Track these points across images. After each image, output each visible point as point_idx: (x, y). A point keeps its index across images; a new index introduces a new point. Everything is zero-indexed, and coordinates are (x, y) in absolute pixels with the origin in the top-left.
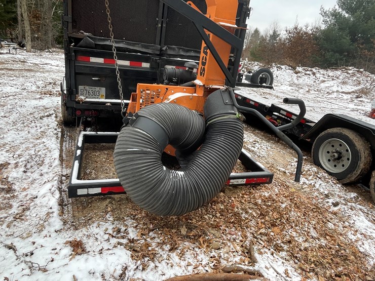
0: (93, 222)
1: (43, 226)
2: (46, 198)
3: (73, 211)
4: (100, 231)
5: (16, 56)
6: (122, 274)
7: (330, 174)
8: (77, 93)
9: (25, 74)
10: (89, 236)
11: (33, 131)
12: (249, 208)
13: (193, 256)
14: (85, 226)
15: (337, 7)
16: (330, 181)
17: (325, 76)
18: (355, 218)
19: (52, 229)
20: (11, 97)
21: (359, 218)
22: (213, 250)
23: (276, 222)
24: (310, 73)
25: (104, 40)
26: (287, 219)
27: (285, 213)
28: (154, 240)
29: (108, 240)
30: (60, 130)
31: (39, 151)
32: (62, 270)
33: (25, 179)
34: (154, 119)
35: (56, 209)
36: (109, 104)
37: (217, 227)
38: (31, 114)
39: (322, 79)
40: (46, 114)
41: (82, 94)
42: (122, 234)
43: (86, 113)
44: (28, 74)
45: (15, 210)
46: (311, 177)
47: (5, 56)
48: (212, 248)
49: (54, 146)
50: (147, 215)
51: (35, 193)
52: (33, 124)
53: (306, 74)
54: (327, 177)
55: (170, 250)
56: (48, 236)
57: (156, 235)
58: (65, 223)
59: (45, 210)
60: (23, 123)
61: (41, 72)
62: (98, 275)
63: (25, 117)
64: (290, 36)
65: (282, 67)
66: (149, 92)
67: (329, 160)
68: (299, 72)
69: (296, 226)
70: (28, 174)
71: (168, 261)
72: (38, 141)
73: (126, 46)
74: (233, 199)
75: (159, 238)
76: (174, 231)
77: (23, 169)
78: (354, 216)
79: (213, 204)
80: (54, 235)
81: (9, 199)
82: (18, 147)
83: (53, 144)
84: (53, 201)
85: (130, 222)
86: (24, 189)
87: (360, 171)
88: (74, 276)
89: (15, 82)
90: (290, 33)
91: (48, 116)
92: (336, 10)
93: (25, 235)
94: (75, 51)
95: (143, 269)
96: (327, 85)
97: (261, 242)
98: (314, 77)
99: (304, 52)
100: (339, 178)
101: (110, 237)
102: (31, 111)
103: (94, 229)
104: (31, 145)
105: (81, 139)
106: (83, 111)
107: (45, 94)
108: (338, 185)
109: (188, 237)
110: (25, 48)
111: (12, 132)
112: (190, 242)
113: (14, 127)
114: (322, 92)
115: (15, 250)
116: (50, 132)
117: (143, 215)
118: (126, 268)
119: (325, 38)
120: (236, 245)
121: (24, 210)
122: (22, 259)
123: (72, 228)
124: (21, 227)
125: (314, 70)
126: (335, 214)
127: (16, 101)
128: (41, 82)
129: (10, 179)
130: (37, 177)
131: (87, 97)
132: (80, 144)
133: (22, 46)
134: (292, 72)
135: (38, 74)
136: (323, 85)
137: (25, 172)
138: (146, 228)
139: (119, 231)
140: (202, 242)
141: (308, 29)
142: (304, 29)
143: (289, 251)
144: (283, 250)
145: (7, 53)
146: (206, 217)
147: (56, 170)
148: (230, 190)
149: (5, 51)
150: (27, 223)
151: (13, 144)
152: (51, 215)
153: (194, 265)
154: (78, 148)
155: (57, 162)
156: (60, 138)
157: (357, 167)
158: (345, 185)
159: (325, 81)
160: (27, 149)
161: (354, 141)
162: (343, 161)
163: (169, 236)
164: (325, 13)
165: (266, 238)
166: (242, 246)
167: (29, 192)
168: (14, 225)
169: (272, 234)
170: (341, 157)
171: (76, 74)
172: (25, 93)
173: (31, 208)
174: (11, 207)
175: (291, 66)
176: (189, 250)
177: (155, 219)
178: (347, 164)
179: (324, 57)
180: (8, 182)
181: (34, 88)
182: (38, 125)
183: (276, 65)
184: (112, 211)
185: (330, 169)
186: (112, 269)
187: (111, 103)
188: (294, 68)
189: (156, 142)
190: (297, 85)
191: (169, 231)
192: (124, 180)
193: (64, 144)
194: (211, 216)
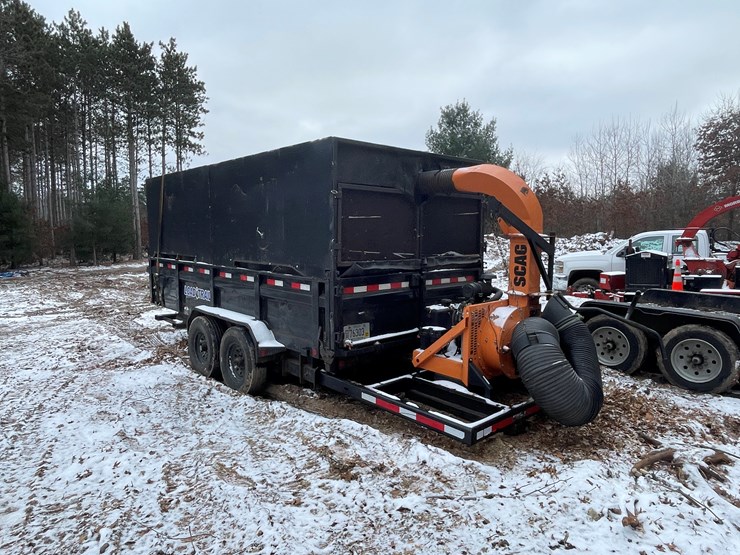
8: (344, 336)
25: (370, 264)
36: (377, 343)
41: (346, 338)
67: (602, 354)
131: (353, 340)
144: (667, 430)
157: (639, 351)
162: (619, 349)
170: (616, 346)
171: (343, 311)
178: (626, 352)
185: (607, 363)
187: (379, 341)
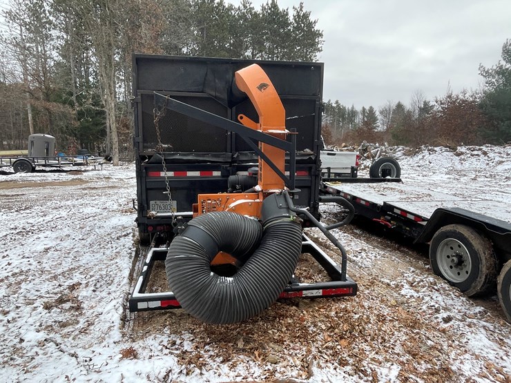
0: (150, 335)
1: (104, 338)
2: (110, 314)
3: (134, 326)
4: (156, 343)
5: (101, 173)
6: (165, 376)
7: (452, 284)
8: (149, 208)
9: (108, 191)
10: (144, 348)
11: (108, 252)
12: (320, 321)
13: (245, 368)
14: (142, 338)
15: (503, 63)
16: (451, 293)
17: (502, 155)
18: (469, 336)
19: (112, 341)
20: (91, 219)
21: (475, 336)
22: (269, 364)
23: (345, 335)
24: (479, 153)
25: (173, 154)
26: (360, 332)
27: (357, 324)
28: (208, 353)
29: (162, 350)
30: (135, 249)
31: (110, 272)
32: (113, 371)
33: (94, 298)
34: (201, 227)
35: (118, 322)
36: (179, 217)
37: (280, 342)
38: (108, 234)
39: (497, 159)
40: (123, 234)
41: (153, 210)
42: (177, 346)
43: (158, 228)
44: (111, 192)
45: (81, 325)
46: (425, 289)
47: (90, 174)
48: (268, 361)
49: (125, 266)
50: (206, 329)
51: (100, 310)
52: (109, 245)
53: (472, 155)
54: (447, 289)
55: (222, 362)
56: (107, 346)
57: (211, 349)
58: (124, 335)
59: (108, 325)
60: (100, 245)
61: (125, 188)
62: (143, 375)
63: (103, 238)
64: (442, 108)
65: (435, 149)
66: (210, 202)
67: (451, 267)
68: (462, 153)
69: (373, 339)
70: (97, 293)
71: (216, 371)
72: (112, 262)
73: (195, 158)
74: (305, 312)
75: (213, 351)
76: (230, 344)
77: (93, 288)
78: (469, 333)
79: (281, 318)
80: (112, 345)
81: (77, 316)
82: (91, 268)
83: (125, 264)
84: (116, 317)
85: (187, 336)
86: (92, 307)
87: (484, 277)
88: (122, 374)
89: (96, 202)
90: (442, 104)
91: (125, 236)
92: (502, 66)
93: (87, 346)
94: (146, 168)
95: (187, 374)
96: (507, 167)
97: (326, 357)
98: (486, 158)
99: (466, 126)
100: (463, 288)
101: (164, 348)
102: (109, 231)
103: (150, 341)
104: (105, 266)
105: (150, 255)
106: (155, 227)
107: (126, 212)
108: (462, 298)
109: (244, 350)
110: (112, 162)
111: (89, 254)
112: (246, 355)
113: (91, 249)
114: (497, 177)
115: (77, 357)
116: (124, 253)
117: (202, 329)
118: (170, 371)
119: (494, 104)
120: (296, 359)
121: (89, 325)
122: (82, 364)
123: (129, 341)
124: (85, 339)
125: (484, 148)
126: (444, 331)
127: (96, 222)
128: (124, 199)
129: (79, 298)
130: (105, 296)
131: (158, 212)
132: (148, 261)
133: (109, 159)
134: (452, 154)
135: (122, 190)
136: (500, 168)
137: (94, 291)
138: (203, 342)
139: (174, 343)
140: (257, 355)
141: (467, 95)
142: (461, 97)
143: (354, 365)
145: (92, 170)
146: (270, 332)
147: (123, 288)
148: (306, 304)
149: (91, 168)
150: (90, 336)
151: (87, 266)
152: (112, 328)
153: (243, 376)
154: (146, 264)
155: (126, 280)
156: (133, 258)
157: (480, 273)
158: (470, 298)
159: (503, 162)
160: (100, 270)
161: (470, 240)
162: (465, 266)
163: (225, 350)
164: (487, 72)
165: (331, 351)
166: (302, 360)
167: (95, 309)
168: (79, 338)
169: (339, 347)
170: (463, 262)
171: (147, 189)
172: (105, 214)
173: (95, 324)
174: (78, 322)
175: (449, 147)
176: (242, 363)
177: (213, 333)
178: (469, 269)
179: (498, 129)
180: (78, 301)
181: (115, 207)
182: (114, 246)
183: (427, 147)
184: (170, 325)
185: (452, 278)
186: (157, 372)
187: (182, 216)
188: (454, 149)
189: (203, 248)
190: (458, 172)
191: (226, 345)
192: (177, 293)
193: (137, 264)
194: (276, 331)
